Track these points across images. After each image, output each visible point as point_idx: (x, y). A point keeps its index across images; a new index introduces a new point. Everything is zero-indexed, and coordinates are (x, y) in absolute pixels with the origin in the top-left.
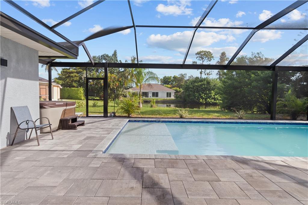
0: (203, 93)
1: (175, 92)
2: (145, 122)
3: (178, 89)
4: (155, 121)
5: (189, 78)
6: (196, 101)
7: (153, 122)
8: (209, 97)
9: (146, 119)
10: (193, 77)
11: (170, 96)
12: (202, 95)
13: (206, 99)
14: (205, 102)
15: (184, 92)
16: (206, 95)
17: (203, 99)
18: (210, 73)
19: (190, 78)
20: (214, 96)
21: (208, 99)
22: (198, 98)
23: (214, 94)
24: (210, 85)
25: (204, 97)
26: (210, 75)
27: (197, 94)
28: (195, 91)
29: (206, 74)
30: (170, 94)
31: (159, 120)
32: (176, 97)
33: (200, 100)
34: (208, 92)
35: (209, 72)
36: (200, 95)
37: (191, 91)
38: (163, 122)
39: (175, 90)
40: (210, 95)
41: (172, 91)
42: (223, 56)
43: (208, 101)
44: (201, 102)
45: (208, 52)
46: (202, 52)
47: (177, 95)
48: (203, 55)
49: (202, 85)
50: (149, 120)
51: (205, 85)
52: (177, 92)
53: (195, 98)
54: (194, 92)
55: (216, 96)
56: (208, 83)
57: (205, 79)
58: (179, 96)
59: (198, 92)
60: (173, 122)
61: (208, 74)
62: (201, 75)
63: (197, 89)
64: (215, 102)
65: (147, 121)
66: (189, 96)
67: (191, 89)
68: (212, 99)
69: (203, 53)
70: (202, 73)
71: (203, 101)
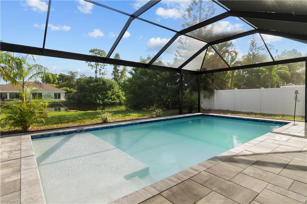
0: (99, 93)
1: (65, 93)
2: (59, 135)
3: (69, 89)
4: (76, 132)
5: (80, 77)
6: (93, 101)
7: (72, 133)
8: (107, 97)
9: (61, 131)
10: (85, 76)
11: (59, 98)
12: (99, 96)
13: (103, 100)
14: (102, 103)
15: (77, 92)
16: (102, 96)
17: (99, 99)
18: (105, 73)
19: (82, 77)
20: (111, 96)
21: (106, 100)
22: (95, 99)
23: (111, 95)
24: (106, 85)
25: (101, 97)
26: (104, 74)
27: (94, 95)
28: (91, 91)
29: (101, 74)
30: (59, 94)
31: (80, 128)
32: (69, 99)
33: (97, 101)
34: (104, 92)
35: (104, 71)
36: (97, 95)
37: (87, 91)
38: (86, 131)
39: (66, 91)
40: (107, 95)
41: (62, 91)
42: (117, 57)
43: (106, 101)
44: (98, 103)
45: (102, 51)
46: (96, 50)
47: (69, 96)
48: (97, 53)
49: (98, 85)
50: (66, 132)
51: (101, 85)
52: (68, 92)
53: (92, 98)
54: (90, 93)
55: (112, 97)
56: (104, 83)
57: (100, 79)
58: (71, 97)
59: (94, 92)
60: (99, 130)
61: (103, 74)
62: (96, 74)
63: (94, 89)
64: (113, 102)
65: (64, 134)
66: (84, 96)
67: (86, 89)
68: (109, 99)
69: (97, 52)
70: (97, 72)
71: (100, 102)
